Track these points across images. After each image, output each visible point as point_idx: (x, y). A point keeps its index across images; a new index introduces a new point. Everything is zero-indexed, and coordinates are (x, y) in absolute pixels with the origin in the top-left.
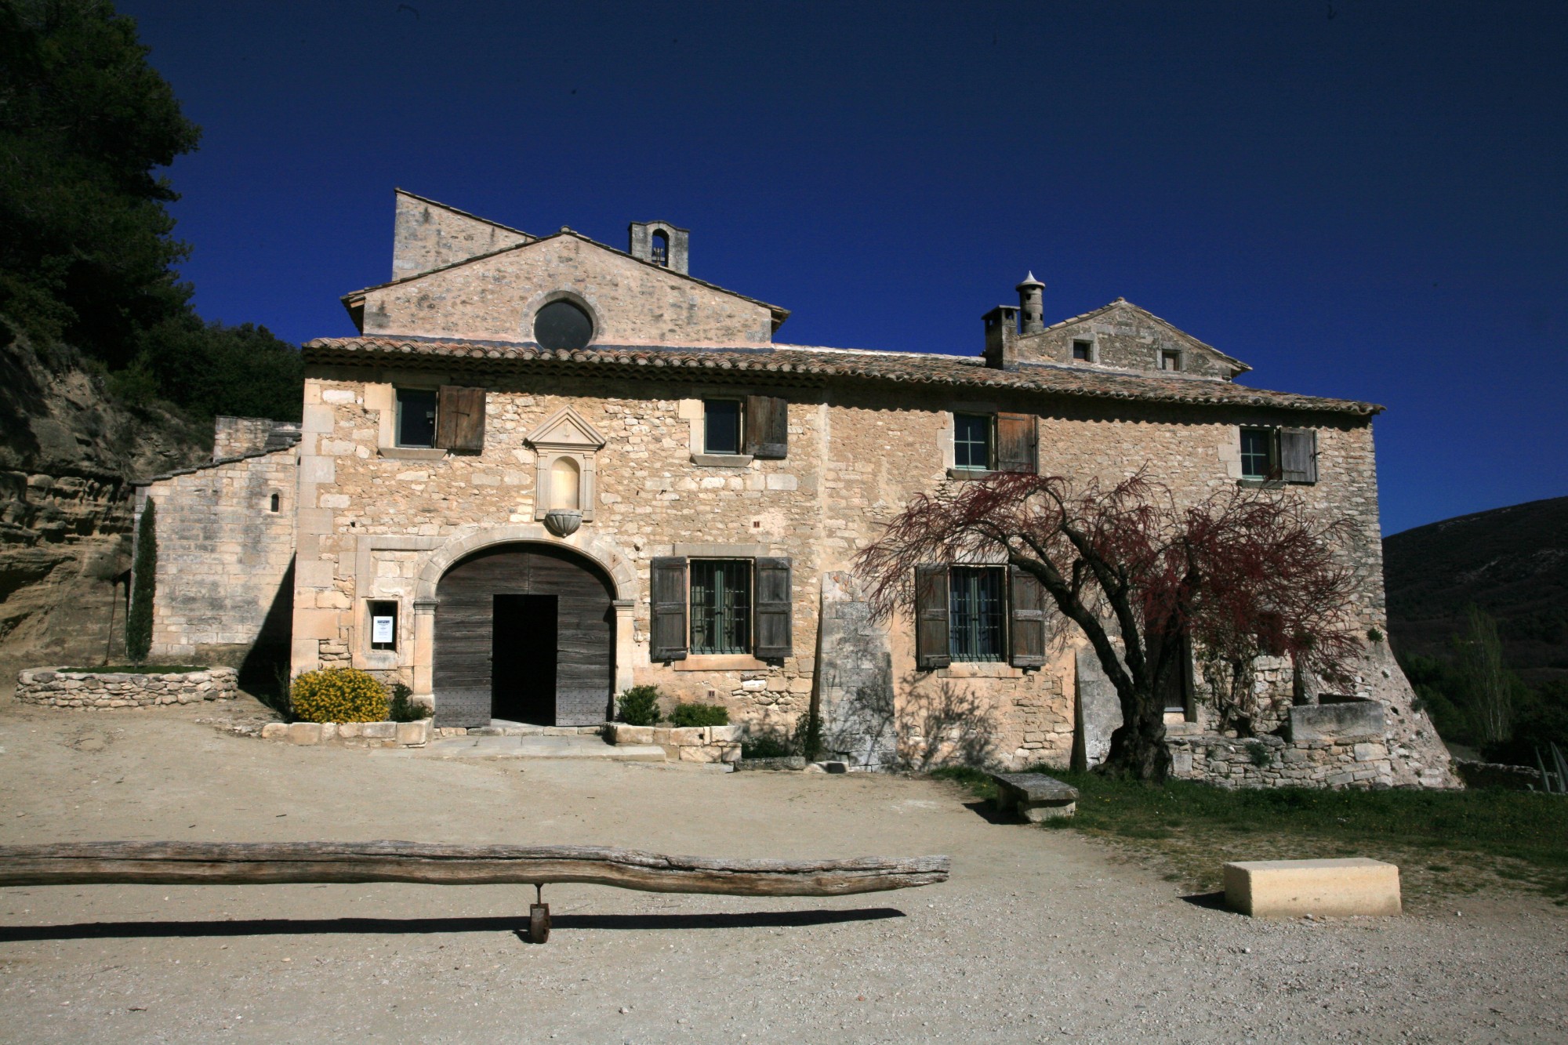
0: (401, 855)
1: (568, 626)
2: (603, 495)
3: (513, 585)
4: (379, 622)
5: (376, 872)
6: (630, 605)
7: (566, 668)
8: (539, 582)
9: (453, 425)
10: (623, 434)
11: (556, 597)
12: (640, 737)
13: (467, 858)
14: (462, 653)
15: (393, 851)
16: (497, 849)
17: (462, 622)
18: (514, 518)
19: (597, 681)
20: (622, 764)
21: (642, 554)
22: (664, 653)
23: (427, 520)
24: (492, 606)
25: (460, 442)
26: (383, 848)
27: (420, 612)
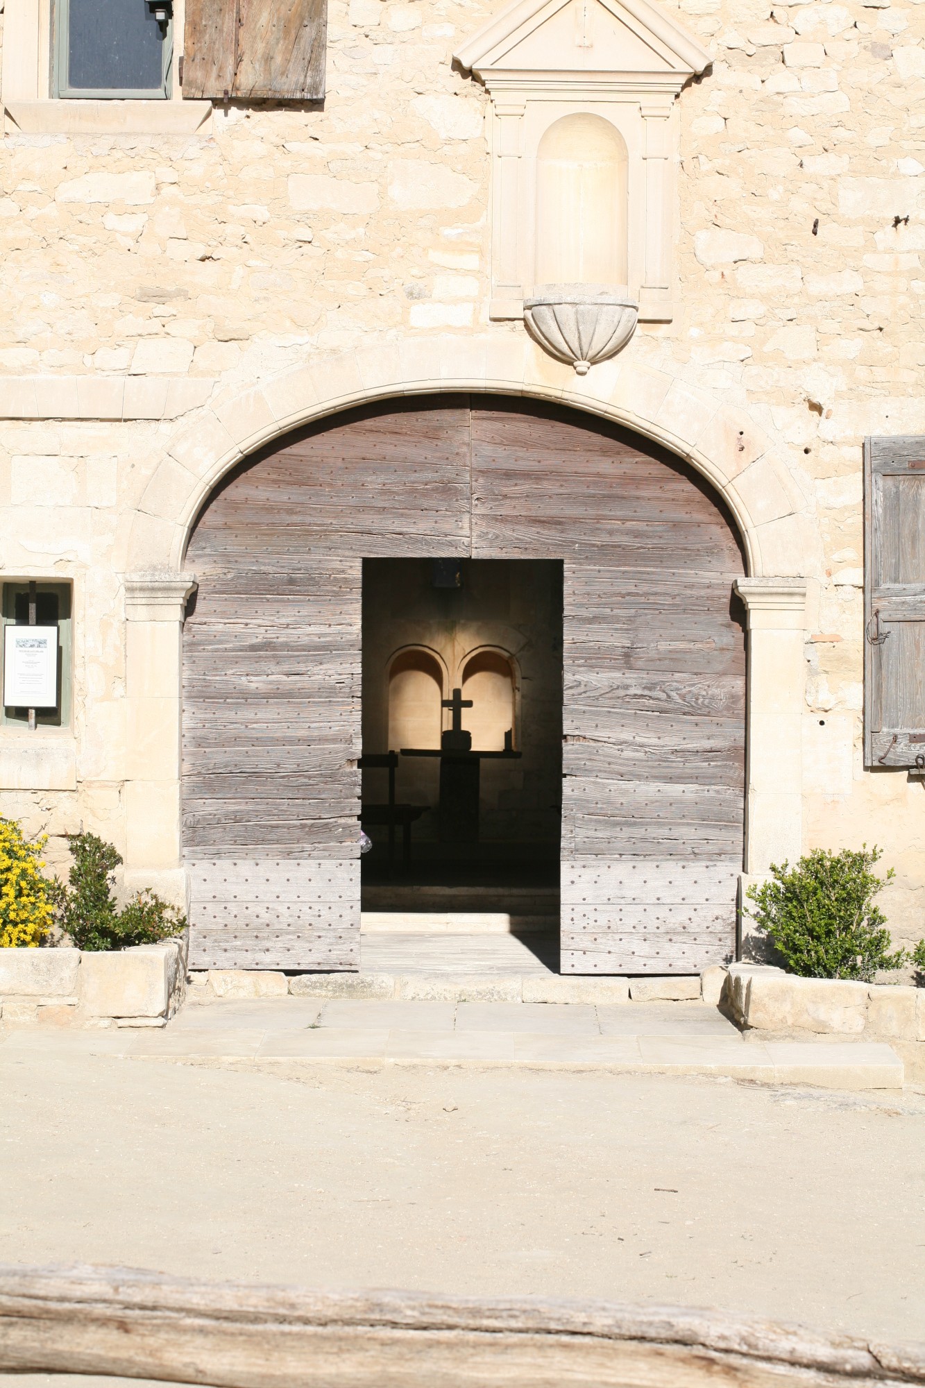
0: (128, 1306)
1: (595, 659)
2: (703, 237)
3: (421, 526)
4: (21, 644)
5: (61, 1346)
6: (793, 590)
7: (592, 793)
8: (503, 519)
9: (229, 23)
10: (769, 34)
11: (561, 562)
12: (823, 1013)
13: (307, 1321)
14: (275, 741)
15: (107, 1292)
16: (386, 1299)
17: (267, 646)
18: (420, 315)
19: (687, 833)
20: (766, 1093)
21: (829, 427)
22: (902, 747)
23: (155, 325)
24: (357, 595)
25: (250, 79)
26: (79, 1282)
27: (142, 612)
